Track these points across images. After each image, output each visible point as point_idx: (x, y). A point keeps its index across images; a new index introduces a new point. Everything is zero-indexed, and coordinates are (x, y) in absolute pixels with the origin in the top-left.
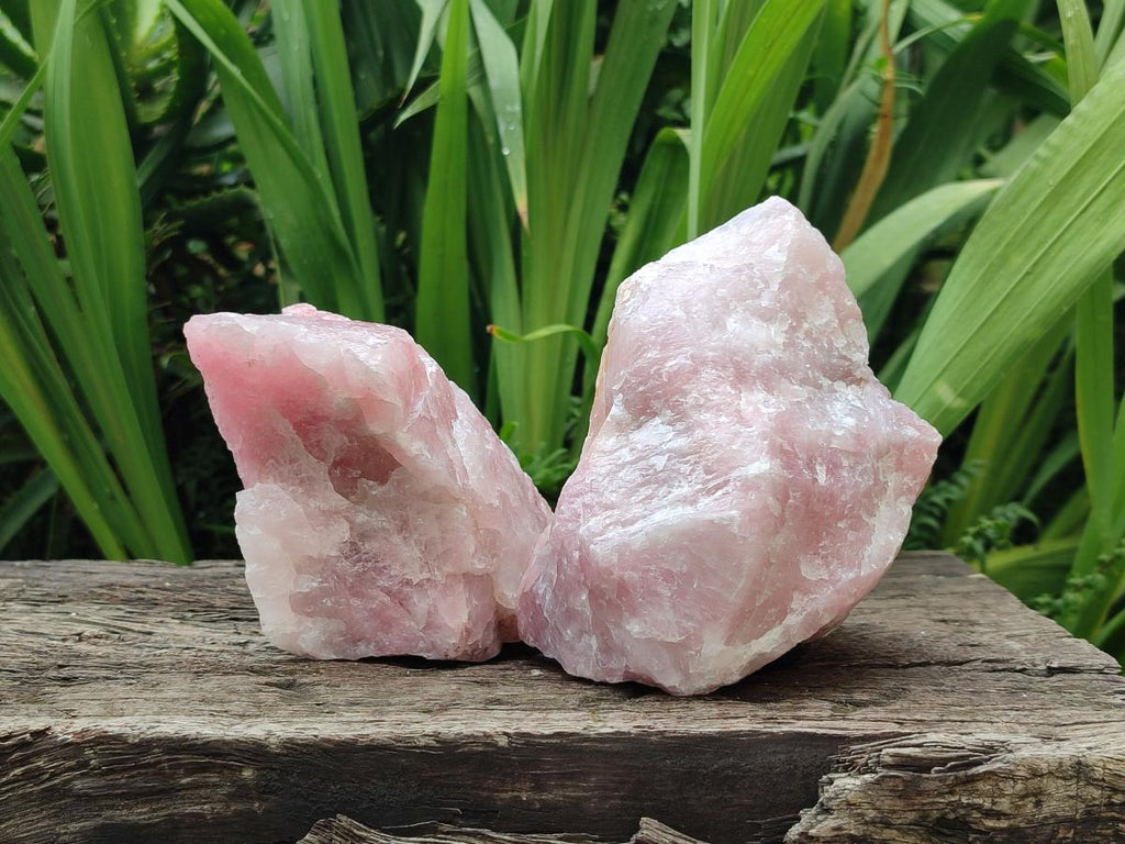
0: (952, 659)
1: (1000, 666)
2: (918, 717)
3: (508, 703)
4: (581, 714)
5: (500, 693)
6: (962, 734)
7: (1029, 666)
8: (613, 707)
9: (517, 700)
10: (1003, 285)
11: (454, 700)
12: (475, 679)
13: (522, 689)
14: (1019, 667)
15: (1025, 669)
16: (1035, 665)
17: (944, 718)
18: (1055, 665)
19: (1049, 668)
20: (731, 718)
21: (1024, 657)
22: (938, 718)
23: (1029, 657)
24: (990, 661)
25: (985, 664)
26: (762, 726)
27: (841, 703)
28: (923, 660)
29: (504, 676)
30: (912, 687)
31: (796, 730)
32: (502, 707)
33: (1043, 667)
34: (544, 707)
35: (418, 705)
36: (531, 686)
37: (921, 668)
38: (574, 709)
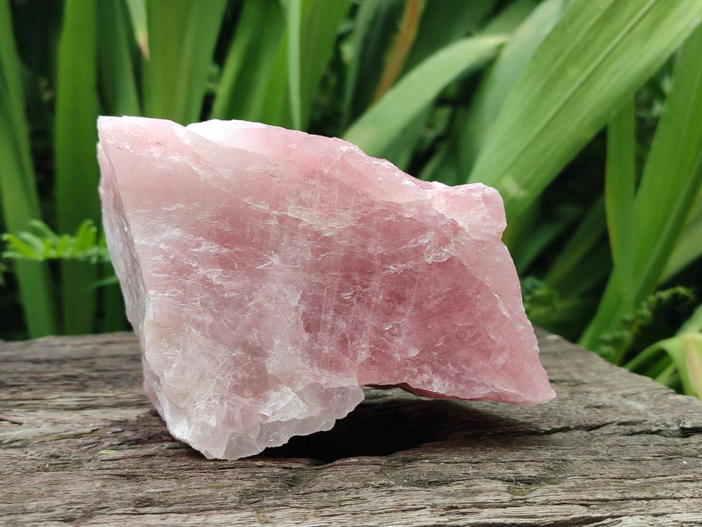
0: (589, 423)
1: (637, 429)
2: (600, 496)
3: (160, 503)
4: (245, 514)
5: (151, 489)
6: (656, 515)
7: (662, 427)
8: (278, 502)
9: (170, 499)
10: (562, 94)
11: (99, 503)
12: (120, 472)
13: (174, 483)
14: (654, 429)
15: (660, 431)
16: (668, 426)
17: (627, 496)
18: (688, 425)
19: (683, 429)
20: (410, 510)
21: (653, 418)
22: (620, 496)
23: (657, 417)
24: (625, 424)
25: (622, 427)
26: (445, 519)
27: (512, 481)
28: (563, 425)
29: (151, 466)
30: (570, 457)
31: (483, 521)
32: (155, 509)
33: (676, 428)
34: (201, 507)
35: (58, 511)
36: (183, 478)
37: (564, 434)
38: (235, 508)
